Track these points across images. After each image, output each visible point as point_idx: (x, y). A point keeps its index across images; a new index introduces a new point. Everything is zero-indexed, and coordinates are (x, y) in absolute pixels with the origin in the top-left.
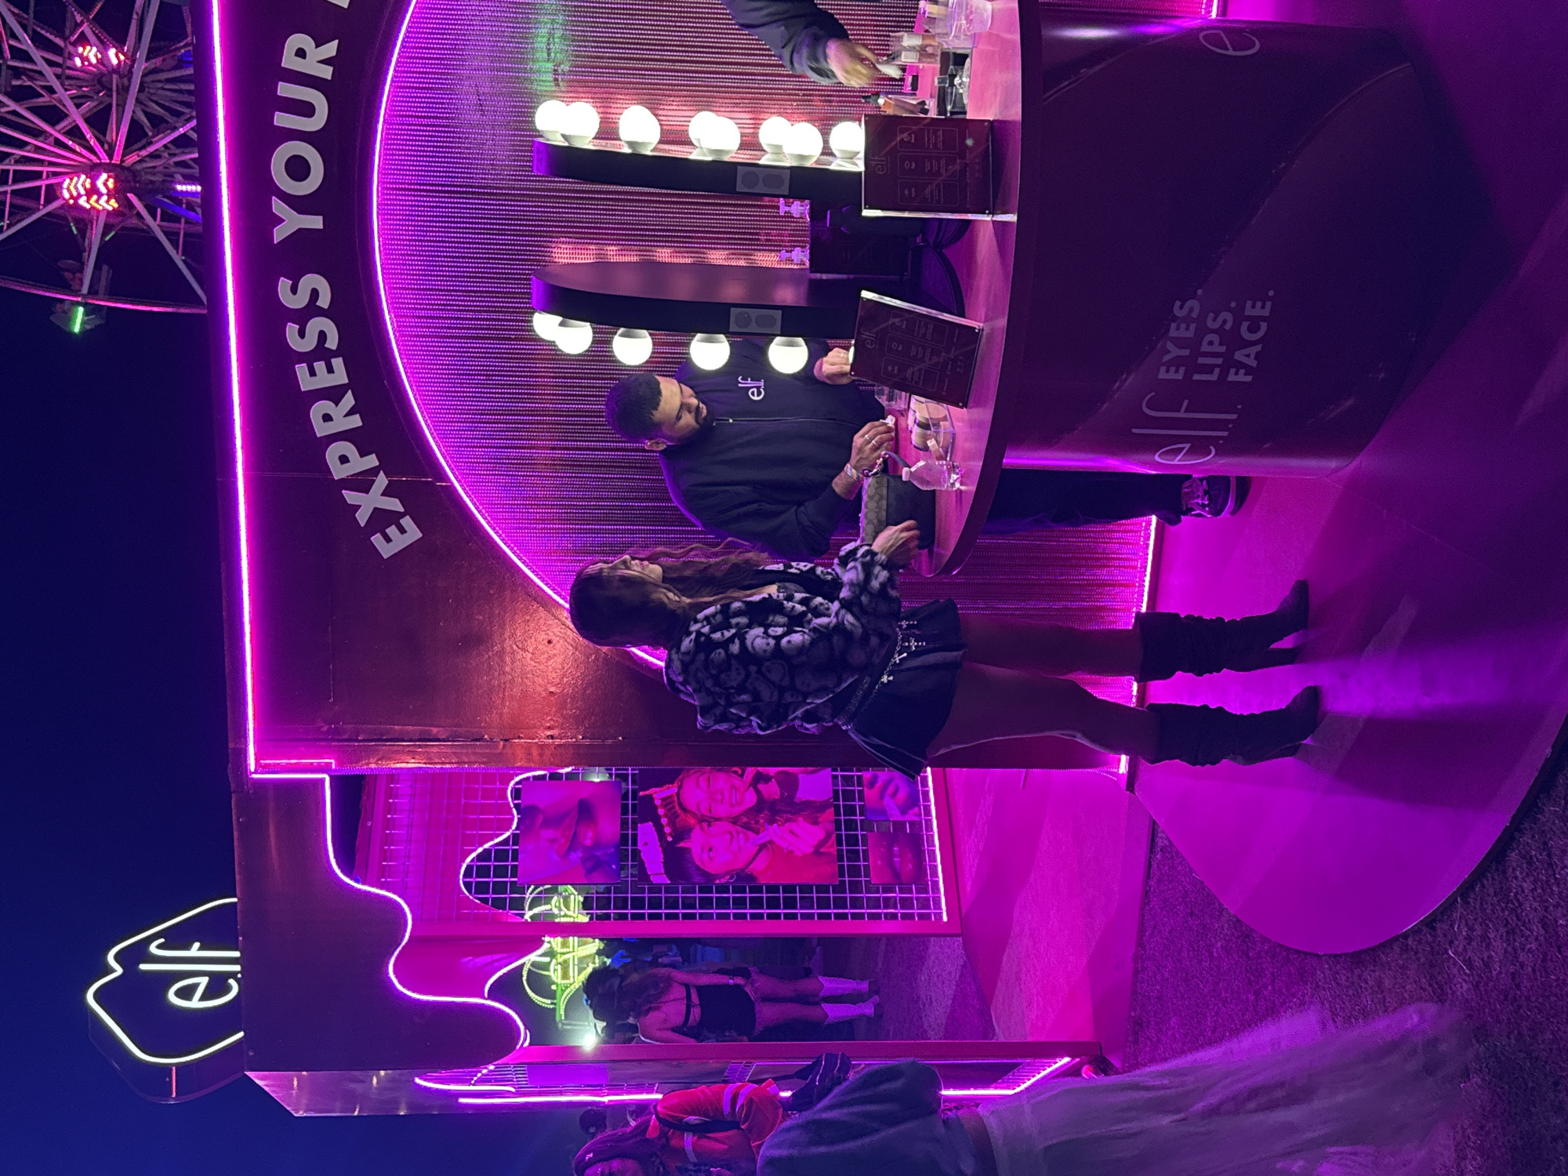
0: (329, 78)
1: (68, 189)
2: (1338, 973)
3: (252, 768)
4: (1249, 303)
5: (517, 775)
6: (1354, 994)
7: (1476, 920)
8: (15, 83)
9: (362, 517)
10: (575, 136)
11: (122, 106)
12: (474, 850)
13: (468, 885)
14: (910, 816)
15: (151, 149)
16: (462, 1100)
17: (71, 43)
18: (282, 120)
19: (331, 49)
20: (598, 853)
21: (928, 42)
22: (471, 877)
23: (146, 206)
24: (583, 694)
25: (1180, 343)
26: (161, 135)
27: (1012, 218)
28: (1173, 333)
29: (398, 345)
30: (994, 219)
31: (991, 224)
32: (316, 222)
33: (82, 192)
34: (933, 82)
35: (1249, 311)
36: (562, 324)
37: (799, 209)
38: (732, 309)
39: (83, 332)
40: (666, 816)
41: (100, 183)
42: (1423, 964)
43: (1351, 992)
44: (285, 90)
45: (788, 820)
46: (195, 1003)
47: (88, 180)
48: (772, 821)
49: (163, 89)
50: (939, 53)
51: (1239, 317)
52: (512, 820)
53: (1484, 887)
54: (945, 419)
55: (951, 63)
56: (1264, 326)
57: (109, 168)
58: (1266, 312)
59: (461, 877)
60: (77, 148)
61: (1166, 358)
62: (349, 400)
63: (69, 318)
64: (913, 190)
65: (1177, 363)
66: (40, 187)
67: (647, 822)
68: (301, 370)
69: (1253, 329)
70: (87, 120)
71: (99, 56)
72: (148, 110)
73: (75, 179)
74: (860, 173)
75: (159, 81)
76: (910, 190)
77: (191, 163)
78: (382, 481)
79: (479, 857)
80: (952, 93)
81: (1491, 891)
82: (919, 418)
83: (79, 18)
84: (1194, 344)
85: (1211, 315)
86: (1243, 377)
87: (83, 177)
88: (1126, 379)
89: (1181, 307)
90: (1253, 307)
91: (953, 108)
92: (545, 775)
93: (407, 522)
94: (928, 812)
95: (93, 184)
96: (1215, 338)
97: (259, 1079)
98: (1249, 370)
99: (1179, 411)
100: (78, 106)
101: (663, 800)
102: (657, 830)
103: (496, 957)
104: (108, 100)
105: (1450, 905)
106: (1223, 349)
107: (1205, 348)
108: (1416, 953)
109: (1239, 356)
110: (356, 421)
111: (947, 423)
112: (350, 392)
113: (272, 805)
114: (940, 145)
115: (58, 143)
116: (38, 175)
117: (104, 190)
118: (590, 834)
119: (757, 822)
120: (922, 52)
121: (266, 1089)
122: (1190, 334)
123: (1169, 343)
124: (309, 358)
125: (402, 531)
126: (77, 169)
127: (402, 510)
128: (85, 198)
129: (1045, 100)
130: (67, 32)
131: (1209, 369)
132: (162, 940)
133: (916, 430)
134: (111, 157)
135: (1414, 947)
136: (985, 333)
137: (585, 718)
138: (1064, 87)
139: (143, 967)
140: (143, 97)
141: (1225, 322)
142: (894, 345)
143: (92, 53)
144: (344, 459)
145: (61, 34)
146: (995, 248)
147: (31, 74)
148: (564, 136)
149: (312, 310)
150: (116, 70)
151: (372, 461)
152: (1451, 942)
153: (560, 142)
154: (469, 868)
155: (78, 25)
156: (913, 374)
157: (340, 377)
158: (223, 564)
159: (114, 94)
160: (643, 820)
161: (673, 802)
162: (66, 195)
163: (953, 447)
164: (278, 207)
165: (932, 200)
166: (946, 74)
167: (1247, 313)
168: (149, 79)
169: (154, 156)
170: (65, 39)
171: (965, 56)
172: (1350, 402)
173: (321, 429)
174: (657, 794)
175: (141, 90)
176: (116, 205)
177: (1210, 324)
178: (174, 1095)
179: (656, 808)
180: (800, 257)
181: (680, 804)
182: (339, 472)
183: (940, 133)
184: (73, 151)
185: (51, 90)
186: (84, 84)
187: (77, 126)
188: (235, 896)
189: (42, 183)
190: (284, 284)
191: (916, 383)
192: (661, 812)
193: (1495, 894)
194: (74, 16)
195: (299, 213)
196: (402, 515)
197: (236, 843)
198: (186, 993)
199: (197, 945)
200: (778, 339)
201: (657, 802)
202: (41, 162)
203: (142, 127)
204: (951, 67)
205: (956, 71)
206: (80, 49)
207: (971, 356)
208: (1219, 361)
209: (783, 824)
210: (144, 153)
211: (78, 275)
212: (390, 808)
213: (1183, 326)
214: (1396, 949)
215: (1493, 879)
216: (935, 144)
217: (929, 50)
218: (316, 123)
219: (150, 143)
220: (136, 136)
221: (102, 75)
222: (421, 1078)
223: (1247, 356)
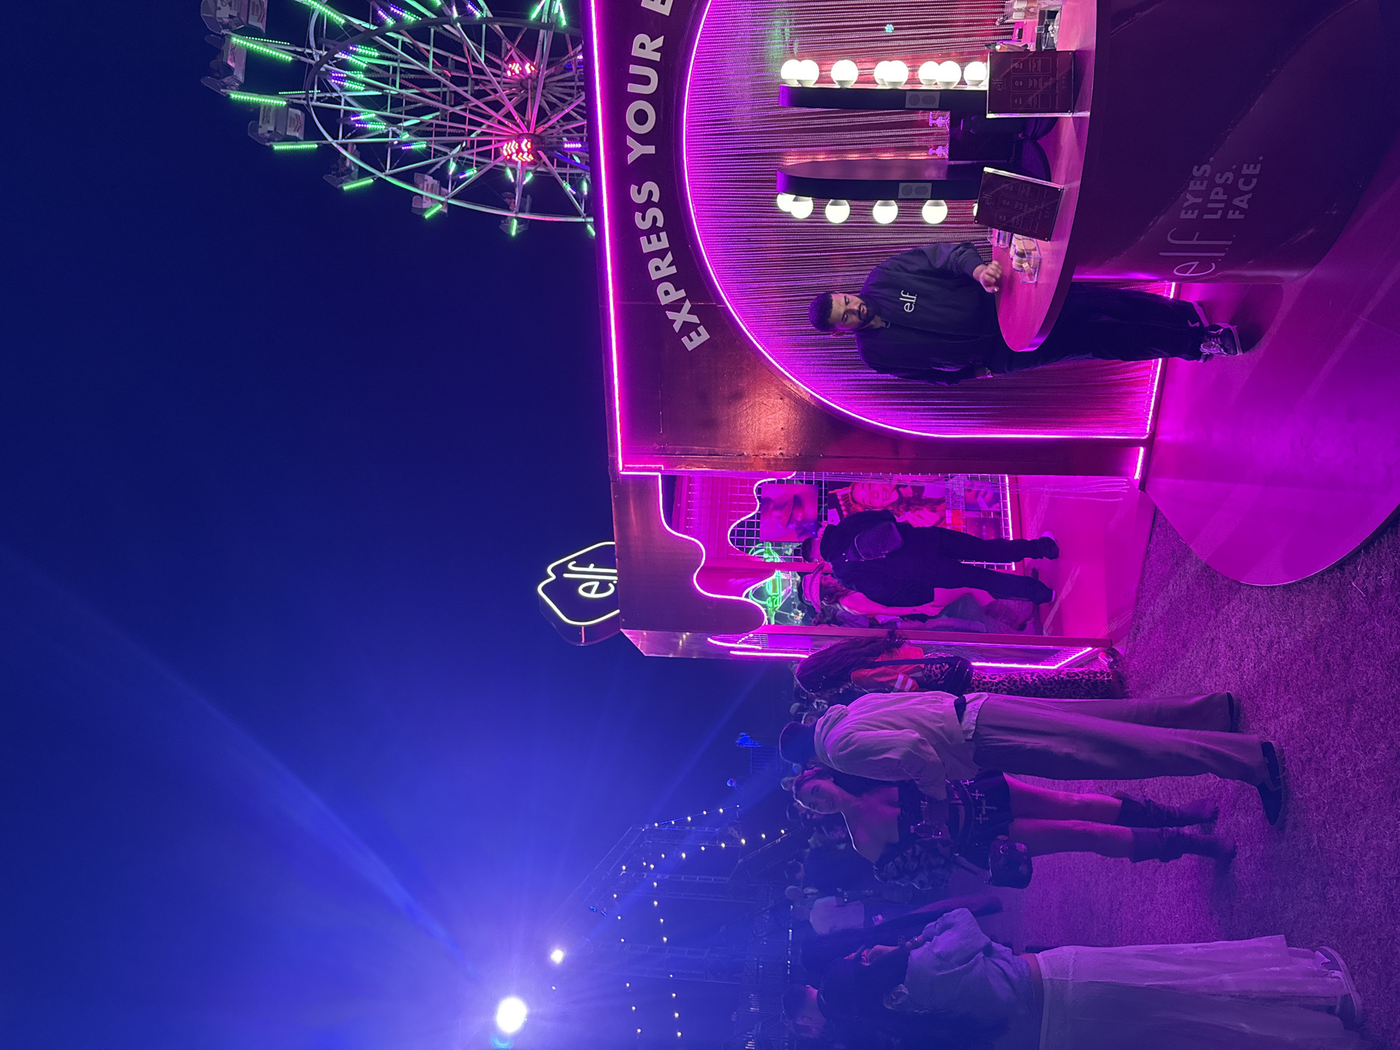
0: (659, 60)
1: (507, 150)
2: (1273, 597)
3: (621, 468)
4: (1245, 166)
5: (759, 480)
6: (1283, 610)
7: (1373, 563)
8: (477, 88)
9: (677, 327)
10: (804, 81)
11: (534, 98)
12: (736, 521)
13: (732, 541)
14: (994, 508)
15: (550, 123)
16: (732, 652)
17: (505, 62)
18: (633, 88)
19: (659, 42)
20: (805, 525)
21: (1030, 5)
22: (734, 536)
23: (548, 158)
24: (800, 430)
25: (1196, 194)
26: (555, 115)
27: (1087, 114)
28: (1192, 187)
29: (697, 222)
30: (1074, 116)
31: (1071, 120)
32: (651, 150)
33: (514, 151)
34: (1034, 30)
35: (1245, 171)
36: (795, 200)
37: (942, 121)
38: (901, 184)
39: (518, 235)
40: (844, 505)
41: (523, 145)
42: (1333, 591)
43: (1281, 609)
44: (634, 69)
45: (917, 509)
46: (593, 595)
47: (517, 144)
48: (907, 510)
49: (556, 86)
50: (1038, 11)
51: (1238, 174)
52: (756, 505)
53: (1381, 543)
54: (1035, 249)
55: (1046, 17)
56: (1255, 181)
57: (528, 136)
58: (1257, 171)
59: (729, 536)
60: (510, 125)
61: (1185, 205)
62: (669, 257)
63: (509, 228)
64: (1020, 99)
65: (1193, 207)
66: (491, 150)
67: (833, 508)
68: (643, 240)
69: (1247, 183)
70: (515, 108)
71: (521, 69)
72: (548, 100)
73: (510, 143)
74: (986, 91)
75: (554, 82)
76: (1018, 99)
77: (572, 130)
78: (687, 305)
79: (738, 525)
80: (1046, 37)
81: (1386, 545)
82: (1018, 249)
83: (509, 47)
84: (1205, 195)
85: (1219, 175)
86: (1237, 216)
87: (514, 142)
88: (1158, 219)
89: (1198, 170)
90: (1248, 168)
91: (1047, 47)
92: (774, 481)
93: (701, 329)
94: (1005, 506)
95: (520, 146)
96: (1220, 190)
97: (627, 634)
98: (1242, 211)
99: (1192, 240)
100: (510, 100)
101: (843, 496)
102: (839, 513)
103: (748, 579)
104: (525, 96)
105: (1357, 553)
106: (1225, 197)
107: (1212, 197)
108: (1329, 584)
109: (1236, 202)
110: (673, 270)
111: (1037, 252)
112: (670, 252)
113: (631, 489)
114: (1039, 69)
115: (500, 122)
116: (489, 142)
117: (525, 150)
118: (800, 514)
119: (898, 510)
120: (1027, 11)
121: (631, 640)
122: (1203, 188)
123: (1188, 194)
124: (647, 233)
125: (699, 334)
126: (510, 138)
127: (699, 322)
128: (515, 155)
129: (1112, 34)
130: (503, 55)
131: (1215, 211)
132: (574, 562)
133: (1016, 258)
134: (529, 130)
135: (1328, 581)
136: (1064, 191)
137: (801, 444)
138: (1125, 25)
139: (566, 575)
140: (545, 92)
141: (1228, 179)
142: (1004, 202)
143: (516, 67)
144: (667, 293)
145: (499, 56)
146: (1074, 135)
147: (485, 82)
148: (798, 81)
149: (649, 204)
150: (530, 77)
151: (682, 293)
152: (1354, 578)
153: (795, 84)
154: (733, 531)
155: (508, 51)
156: (1016, 220)
157: (665, 244)
158: (603, 355)
159: (529, 91)
160: (830, 507)
161: (848, 497)
162: (505, 154)
163: (1039, 268)
164: (630, 142)
165: (1033, 105)
166: (1042, 24)
167: (1243, 172)
168: (548, 81)
169: (552, 127)
170: (502, 60)
171: (1056, 12)
172: (1311, 231)
173: (655, 275)
174: (839, 493)
175: (544, 88)
176: (532, 158)
177: (1218, 181)
178: (583, 642)
179: (838, 500)
180: (943, 152)
181: (853, 499)
182: (664, 300)
183: (1040, 62)
184: (508, 126)
185: (495, 91)
186: (513, 86)
187: (510, 112)
188: (614, 541)
189: (492, 147)
190: (634, 188)
191: (1018, 226)
192: (841, 503)
193: (1389, 547)
194: (506, 45)
195: (642, 145)
196: (698, 325)
197: (613, 509)
198: (588, 590)
199: (592, 565)
200: (929, 202)
201: (839, 497)
202: (491, 134)
203: (544, 110)
204: (1046, 20)
205: (1050, 22)
206: (510, 66)
207: (1054, 208)
208: (1222, 205)
209: (914, 512)
210: (546, 126)
211: (513, 200)
212: (689, 497)
213: (1199, 182)
214: (1315, 582)
215: (1388, 537)
216: (1036, 69)
217: (1032, 10)
218: (650, 89)
219: (549, 120)
220: (542, 115)
221: (522, 80)
222: (711, 638)
223: (1242, 202)
